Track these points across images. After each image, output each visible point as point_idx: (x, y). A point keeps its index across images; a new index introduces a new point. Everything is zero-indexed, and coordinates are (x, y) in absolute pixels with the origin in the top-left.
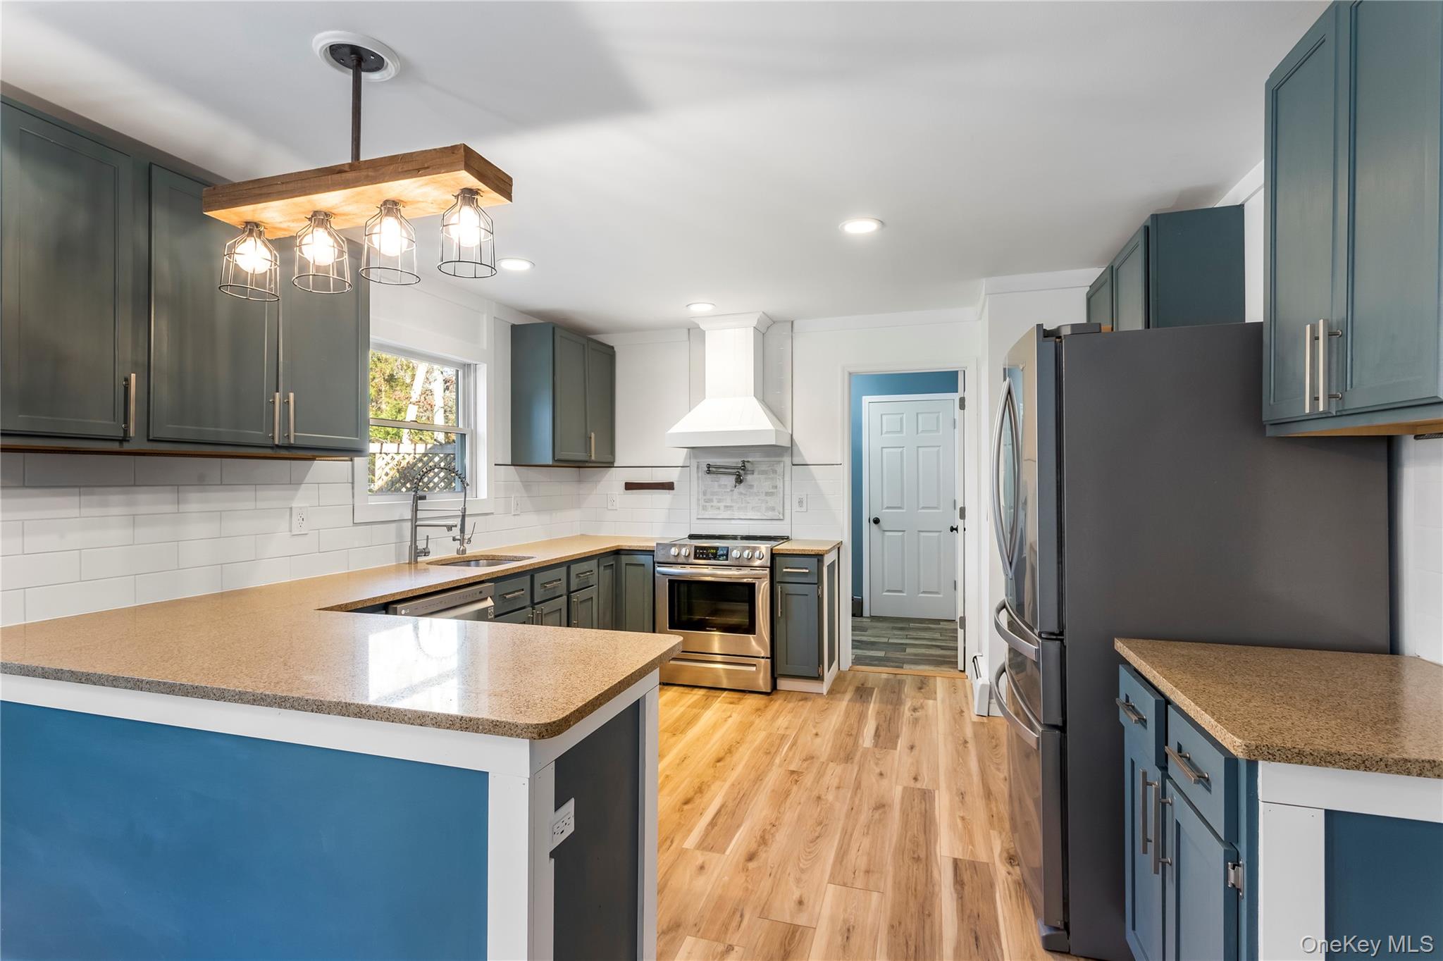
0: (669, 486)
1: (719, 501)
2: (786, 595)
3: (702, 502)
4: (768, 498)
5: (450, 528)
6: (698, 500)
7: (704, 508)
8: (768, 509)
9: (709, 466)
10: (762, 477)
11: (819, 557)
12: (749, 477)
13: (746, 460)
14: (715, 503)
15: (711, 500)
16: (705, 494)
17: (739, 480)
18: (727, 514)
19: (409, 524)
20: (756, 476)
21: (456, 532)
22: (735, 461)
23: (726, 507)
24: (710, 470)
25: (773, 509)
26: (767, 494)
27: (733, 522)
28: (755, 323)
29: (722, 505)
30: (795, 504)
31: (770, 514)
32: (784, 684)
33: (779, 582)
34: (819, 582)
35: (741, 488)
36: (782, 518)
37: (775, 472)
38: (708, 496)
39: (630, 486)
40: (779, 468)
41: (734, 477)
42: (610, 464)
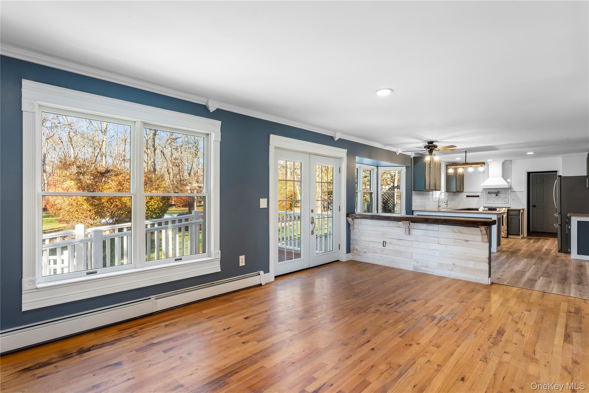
0: (478, 196)
1: (491, 199)
2: (511, 218)
3: (486, 200)
4: (505, 199)
5: (445, 203)
6: (486, 199)
7: (487, 201)
8: (504, 201)
9: (489, 192)
10: (503, 194)
11: (519, 210)
12: (499, 194)
13: (499, 190)
14: (490, 200)
15: (489, 199)
16: (487, 198)
17: (497, 195)
18: (494, 202)
19: (438, 202)
20: (501, 194)
21: (446, 203)
22: (497, 191)
23: (493, 201)
24: (489, 193)
25: (506, 201)
26: (504, 198)
27: (495, 204)
28: (502, 162)
29: (492, 200)
30: (512, 200)
31: (505, 202)
32: (510, 236)
33: (510, 216)
34: (519, 215)
35: (497, 197)
36: (508, 203)
37: (506, 193)
38: (488, 199)
39: (467, 196)
40: (507, 193)
41: (496, 195)
42: (463, 192)
